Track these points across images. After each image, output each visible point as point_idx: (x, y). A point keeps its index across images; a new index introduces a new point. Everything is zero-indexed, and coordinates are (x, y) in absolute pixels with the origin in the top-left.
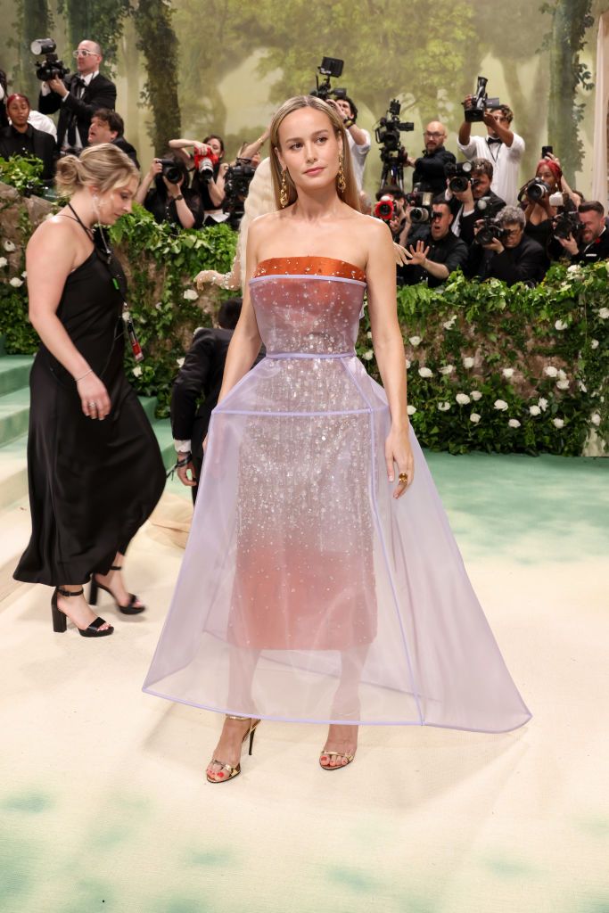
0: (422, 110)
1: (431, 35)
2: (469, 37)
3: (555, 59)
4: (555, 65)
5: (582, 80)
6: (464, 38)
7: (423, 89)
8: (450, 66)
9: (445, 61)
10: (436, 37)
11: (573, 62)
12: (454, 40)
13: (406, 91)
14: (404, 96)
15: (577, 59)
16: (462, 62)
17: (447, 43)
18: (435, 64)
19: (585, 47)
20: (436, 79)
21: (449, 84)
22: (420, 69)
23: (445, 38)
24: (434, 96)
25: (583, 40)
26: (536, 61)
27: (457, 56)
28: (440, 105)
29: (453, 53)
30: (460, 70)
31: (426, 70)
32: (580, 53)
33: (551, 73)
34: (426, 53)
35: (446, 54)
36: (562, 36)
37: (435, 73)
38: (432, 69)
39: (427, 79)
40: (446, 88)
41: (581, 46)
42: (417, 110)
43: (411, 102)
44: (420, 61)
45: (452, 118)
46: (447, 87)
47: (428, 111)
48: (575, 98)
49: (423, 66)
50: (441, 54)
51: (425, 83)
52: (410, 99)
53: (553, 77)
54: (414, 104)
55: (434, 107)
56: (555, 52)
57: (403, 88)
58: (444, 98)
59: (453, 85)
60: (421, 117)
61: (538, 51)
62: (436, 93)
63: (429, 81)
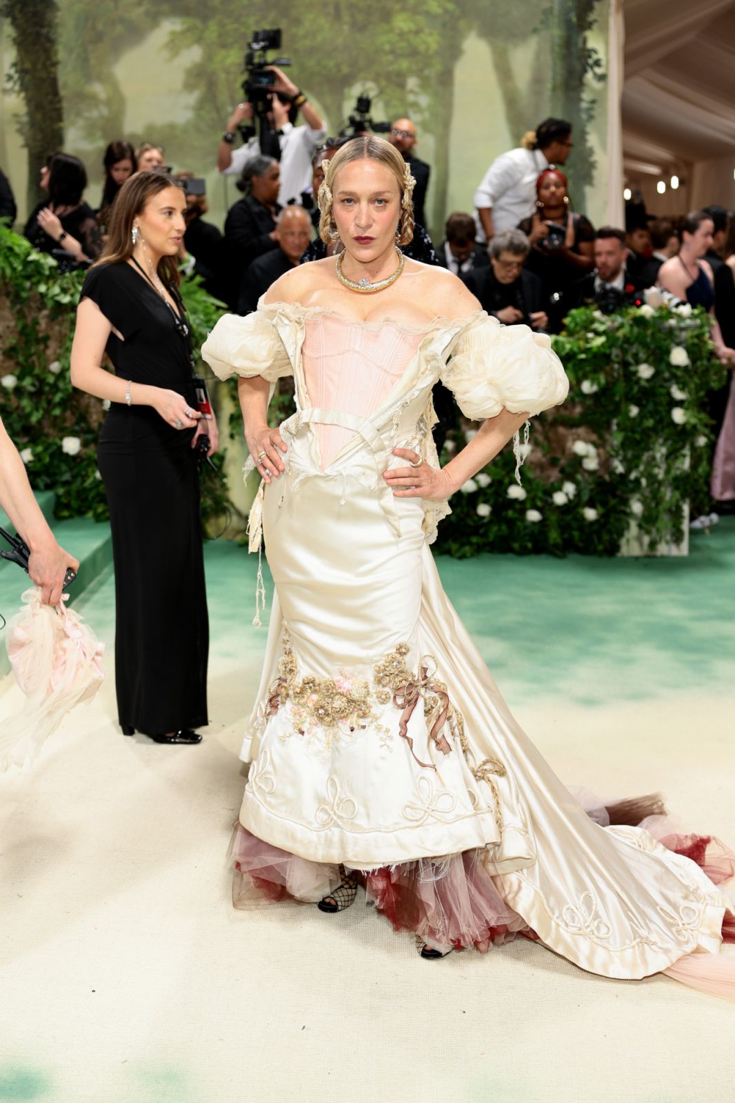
0: (387, 104)
1: (397, 7)
2: (446, 11)
3: (557, 41)
4: (557, 49)
5: (592, 68)
6: (439, 11)
7: (388, 77)
8: (422, 48)
9: (416, 41)
10: (404, 10)
11: (580, 45)
12: (428, 14)
13: (365, 79)
15: (585, 41)
16: (439, 44)
17: (418, 18)
18: (403, 44)
19: (595, 27)
20: (404, 64)
21: (422, 70)
22: (383, 50)
23: (415, 11)
24: (402, 85)
25: (592, 17)
26: (533, 44)
27: (431, 34)
28: (411, 98)
29: (427, 31)
30: (437, 53)
31: (392, 52)
32: (588, 34)
33: (553, 59)
34: (391, 30)
35: (417, 32)
36: (565, 13)
37: (403, 56)
38: (399, 51)
39: (392, 63)
40: (418, 76)
41: (589, 26)
42: (380, 105)
44: (384, 40)
45: (427, 115)
46: (419, 74)
47: (395, 106)
48: (582, 91)
49: (387, 47)
50: (410, 32)
51: (390, 69)
52: (372, 89)
53: (555, 64)
54: (377, 96)
55: (403, 101)
56: (557, 32)
57: (362, 74)
58: (416, 89)
59: (427, 72)
60: (386, 113)
61: (535, 31)
62: (405, 82)
63: (396, 67)
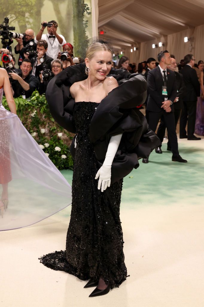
0: (19, 22)
3: (74, 1)
4: (74, 4)
5: (86, 10)
7: (19, 13)
8: (30, 3)
11: (82, 3)
13: (11, 14)
14: (11, 15)
15: (84, 2)
16: (35, 2)
18: (23, 2)
20: (24, 9)
21: (30, 11)
22: (17, 4)
24: (24, 16)
26: (66, 2)
28: (27, 20)
30: (35, 5)
31: (20, 5)
33: (73, 7)
37: (24, 6)
38: (22, 5)
39: (20, 8)
40: (29, 13)
42: (17, 22)
43: (14, 18)
45: (32, 25)
47: (22, 22)
48: (84, 18)
49: (18, 3)
51: (19, 10)
52: (14, 17)
53: (74, 9)
54: (15, 19)
55: (24, 21)
57: (10, 12)
58: (28, 17)
59: (32, 11)
60: (19, 25)
62: (25, 15)
63: (22, 10)
